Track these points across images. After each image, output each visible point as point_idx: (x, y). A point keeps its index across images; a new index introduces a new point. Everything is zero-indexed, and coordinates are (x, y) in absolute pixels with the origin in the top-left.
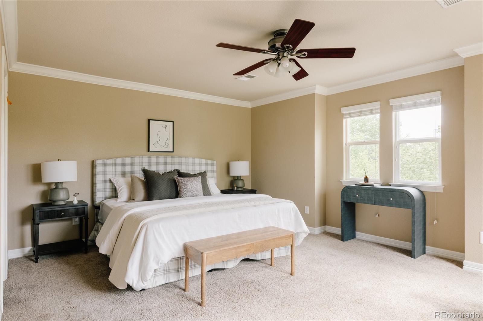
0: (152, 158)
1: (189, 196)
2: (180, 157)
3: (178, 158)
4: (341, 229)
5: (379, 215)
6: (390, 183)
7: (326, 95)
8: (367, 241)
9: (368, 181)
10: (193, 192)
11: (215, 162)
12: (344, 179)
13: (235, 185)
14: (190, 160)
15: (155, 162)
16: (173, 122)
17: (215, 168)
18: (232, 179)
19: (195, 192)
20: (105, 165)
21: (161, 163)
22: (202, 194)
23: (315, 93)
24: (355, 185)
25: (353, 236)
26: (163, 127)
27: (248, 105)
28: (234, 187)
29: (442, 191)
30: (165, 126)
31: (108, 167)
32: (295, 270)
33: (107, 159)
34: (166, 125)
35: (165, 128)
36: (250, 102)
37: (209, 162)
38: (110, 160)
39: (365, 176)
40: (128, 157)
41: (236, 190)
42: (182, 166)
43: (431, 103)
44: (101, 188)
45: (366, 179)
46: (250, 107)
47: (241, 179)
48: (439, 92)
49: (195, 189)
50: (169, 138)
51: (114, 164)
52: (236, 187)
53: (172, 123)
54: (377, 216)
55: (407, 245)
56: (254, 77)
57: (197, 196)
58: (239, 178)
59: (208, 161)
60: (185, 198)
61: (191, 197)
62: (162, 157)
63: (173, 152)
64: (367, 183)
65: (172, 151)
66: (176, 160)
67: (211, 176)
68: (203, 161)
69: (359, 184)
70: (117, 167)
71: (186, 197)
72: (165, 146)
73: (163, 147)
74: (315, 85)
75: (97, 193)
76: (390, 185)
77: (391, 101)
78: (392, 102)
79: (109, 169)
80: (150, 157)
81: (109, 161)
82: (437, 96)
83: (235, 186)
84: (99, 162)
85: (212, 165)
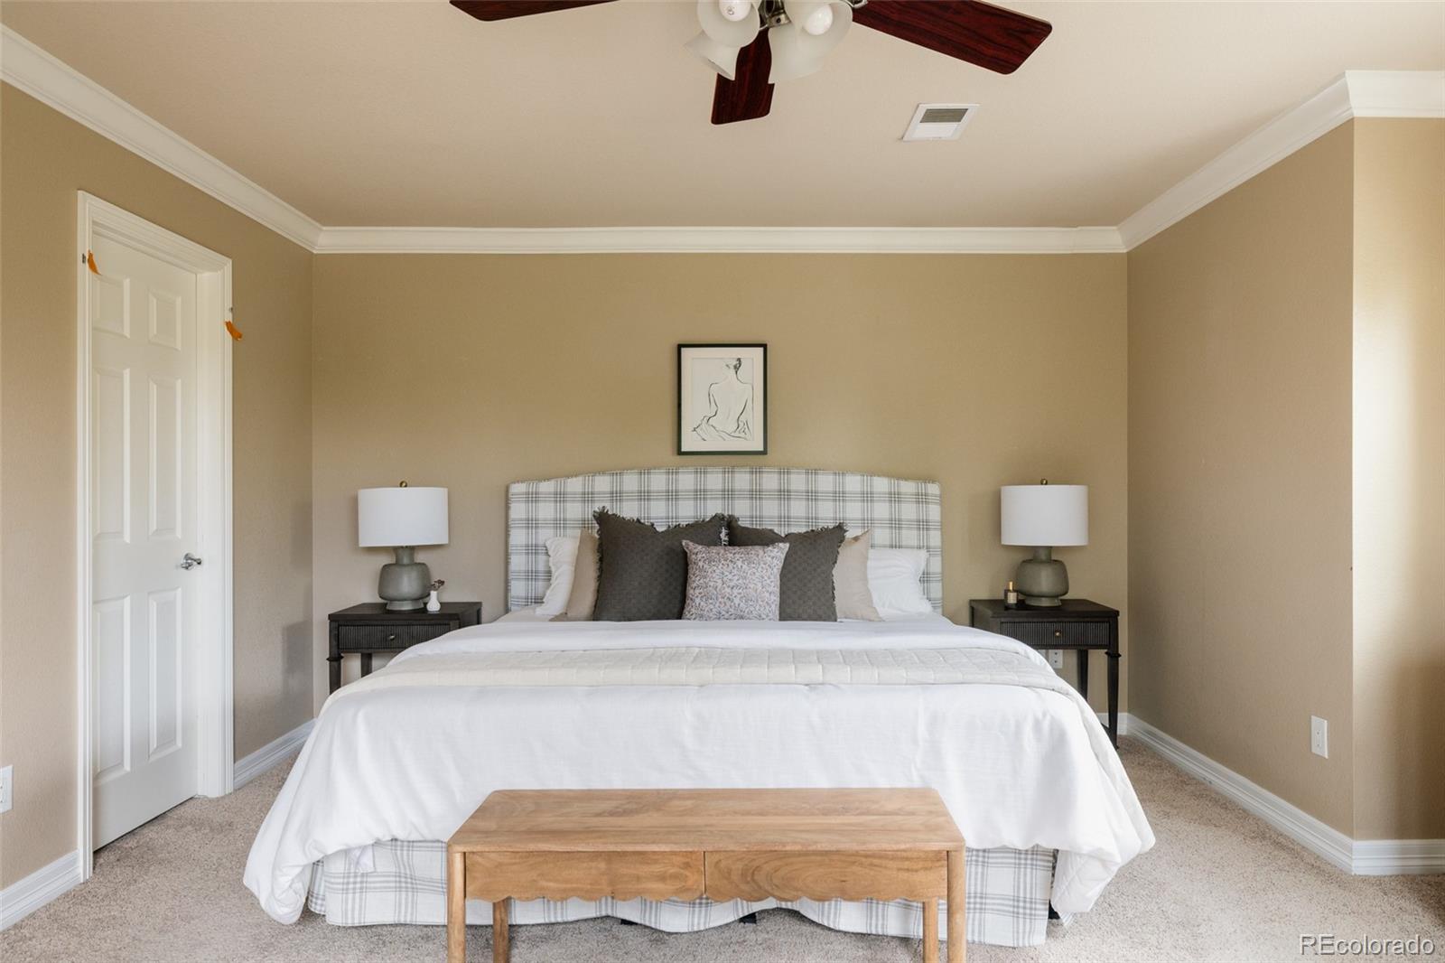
0: (681, 477)
1: (711, 615)
2: (784, 471)
3: (776, 476)
10: (728, 603)
11: (933, 489)
14: (825, 482)
15: (692, 488)
16: (765, 346)
17: (934, 512)
18: (1020, 557)
19: (737, 601)
20: (532, 498)
21: (712, 491)
22: (775, 609)
23: (1351, 122)
26: (727, 366)
27: (1111, 241)
28: (1007, 592)
30: (735, 362)
31: (541, 505)
33: (540, 481)
34: (739, 360)
35: (737, 368)
36: (1114, 228)
37: (908, 487)
38: (547, 483)
40: (603, 472)
41: (1016, 605)
42: (792, 502)
44: (523, 568)
49: (736, 591)
50: (750, 402)
51: (560, 497)
52: (1014, 591)
53: (761, 349)
57: (742, 618)
58: (1044, 557)
59: (903, 483)
60: (697, 622)
61: (717, 621)
62: (717, 472)
63: (764, 453)
65: (761, 449)
66: (770, 481)
67: (915, 543)
68: (881, 485)
70: (569, 505)
71: (701, 616)
72: (736, 434)
73: (726, 437)
75: (513, 582)
79: (546, 511)
80: (672, 471)
81: (547, 487)
83: (1012, 586)
84: (518, 488)
85: (921, 499)
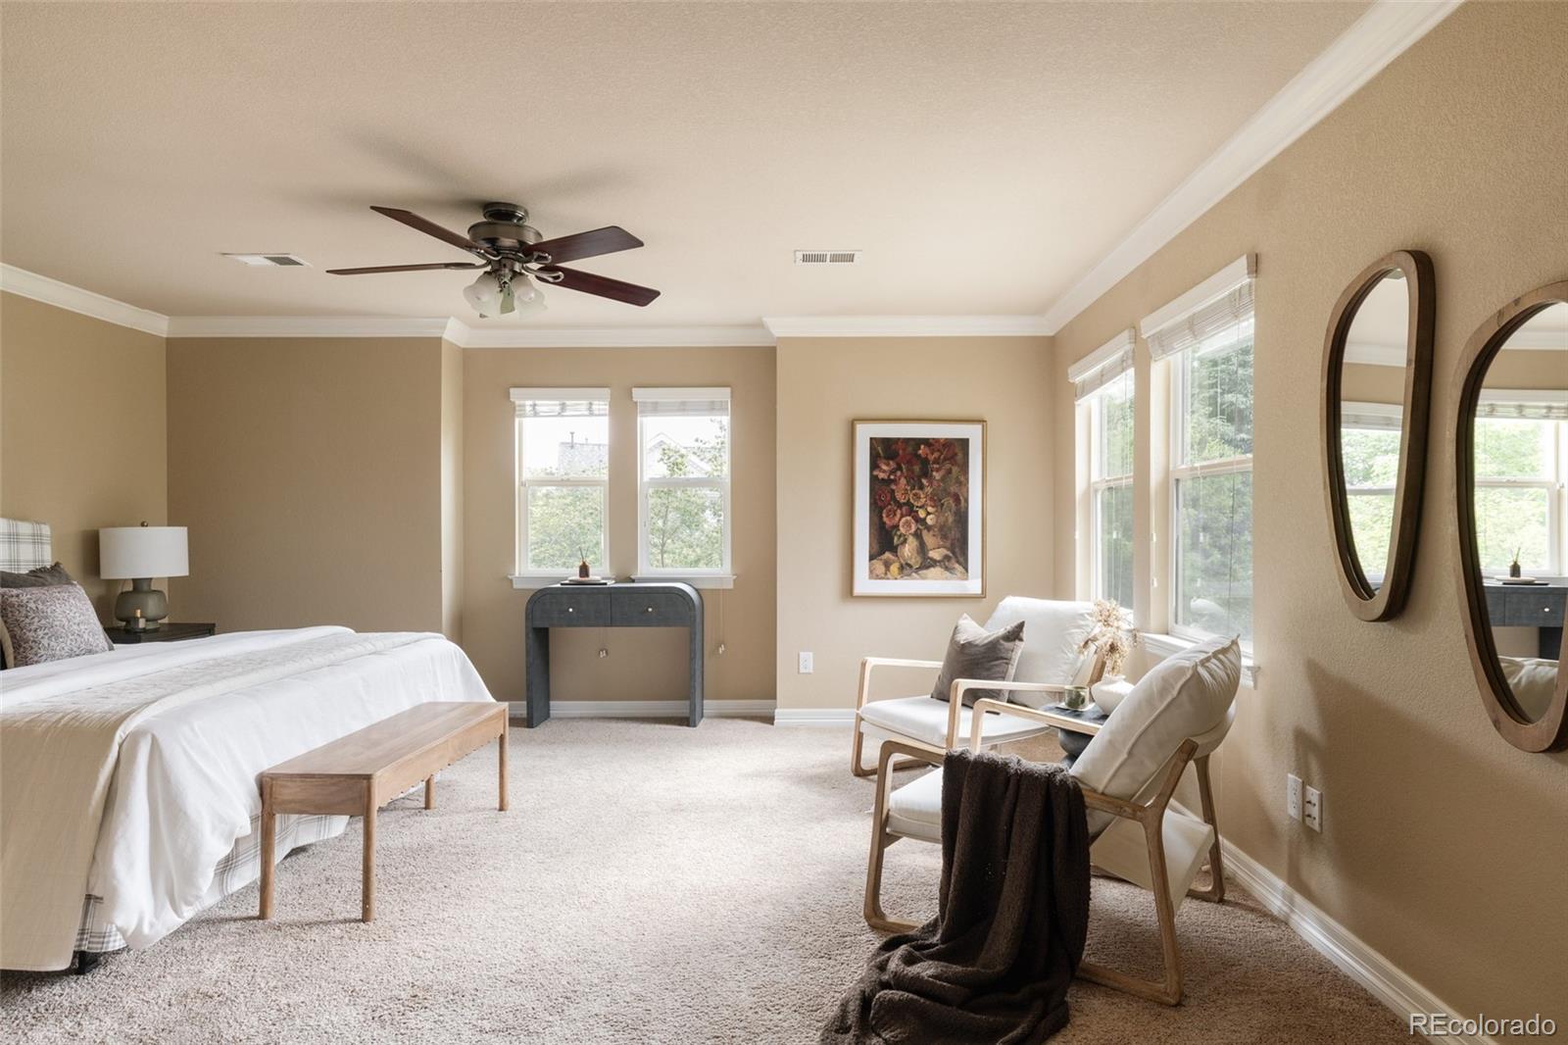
1: (63, 653)
4: (525, 703)
5: (607, 653)
6: (632, 577)
7: (462, 346)
8: (581, 718)
9: (587, 575)
10: (79, 639)
11: (46, 529)
12: (517, 574)
13: (139, 611)
17: (47, 552)
19: (85, 637)
22: (105, 642)
23: (440, 338)
24: (559, 585)
25: (546, 716)
27: (160, 326)
28: (136, 619)
29: (731, 586)
32: (510, 798)
36: (167, 317)
37: (25, 528)
39: (581, 563)
41: (144, 629)
43: (712, 408)
45: (584, 570)
46: (165, 336)
47: (153, 588)
48: (728, 390)
49: (82, 626)
52: (142, 617)
54: (603, 654)
55: (678, 707)
56: (298, 264)
57: (90, 652)
58: (145, 588)
59: (20, 525)
64: (586, 579)
68: (4, 526)
69: (567, 582)
74: (449, 318)
76: (633, 581)
77: (635, 391)
78: (638, 394)
82: (724, 394)
83: (139, 615)
85: (37, 539)
